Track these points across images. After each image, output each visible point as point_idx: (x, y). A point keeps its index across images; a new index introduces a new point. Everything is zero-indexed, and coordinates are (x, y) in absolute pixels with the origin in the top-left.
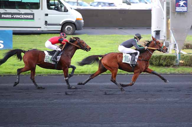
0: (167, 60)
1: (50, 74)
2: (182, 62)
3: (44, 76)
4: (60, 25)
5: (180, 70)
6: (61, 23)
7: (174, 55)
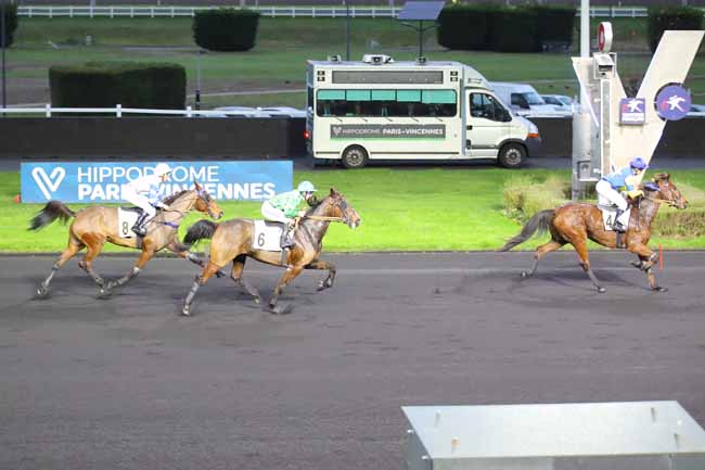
4: (495, 147)
6: (497, 143)
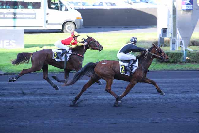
0: (174, 56)
1: (61, 72)
2: (189, 59)
3: (56, 73)
4: (60, 24)
5: (187, 66)
7: (181, 51)
